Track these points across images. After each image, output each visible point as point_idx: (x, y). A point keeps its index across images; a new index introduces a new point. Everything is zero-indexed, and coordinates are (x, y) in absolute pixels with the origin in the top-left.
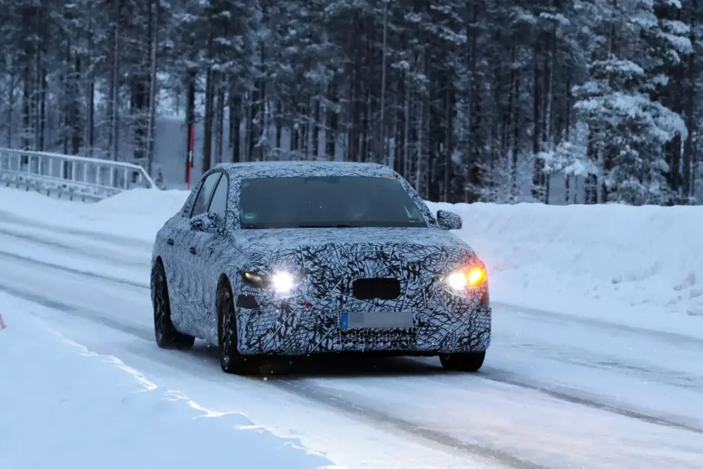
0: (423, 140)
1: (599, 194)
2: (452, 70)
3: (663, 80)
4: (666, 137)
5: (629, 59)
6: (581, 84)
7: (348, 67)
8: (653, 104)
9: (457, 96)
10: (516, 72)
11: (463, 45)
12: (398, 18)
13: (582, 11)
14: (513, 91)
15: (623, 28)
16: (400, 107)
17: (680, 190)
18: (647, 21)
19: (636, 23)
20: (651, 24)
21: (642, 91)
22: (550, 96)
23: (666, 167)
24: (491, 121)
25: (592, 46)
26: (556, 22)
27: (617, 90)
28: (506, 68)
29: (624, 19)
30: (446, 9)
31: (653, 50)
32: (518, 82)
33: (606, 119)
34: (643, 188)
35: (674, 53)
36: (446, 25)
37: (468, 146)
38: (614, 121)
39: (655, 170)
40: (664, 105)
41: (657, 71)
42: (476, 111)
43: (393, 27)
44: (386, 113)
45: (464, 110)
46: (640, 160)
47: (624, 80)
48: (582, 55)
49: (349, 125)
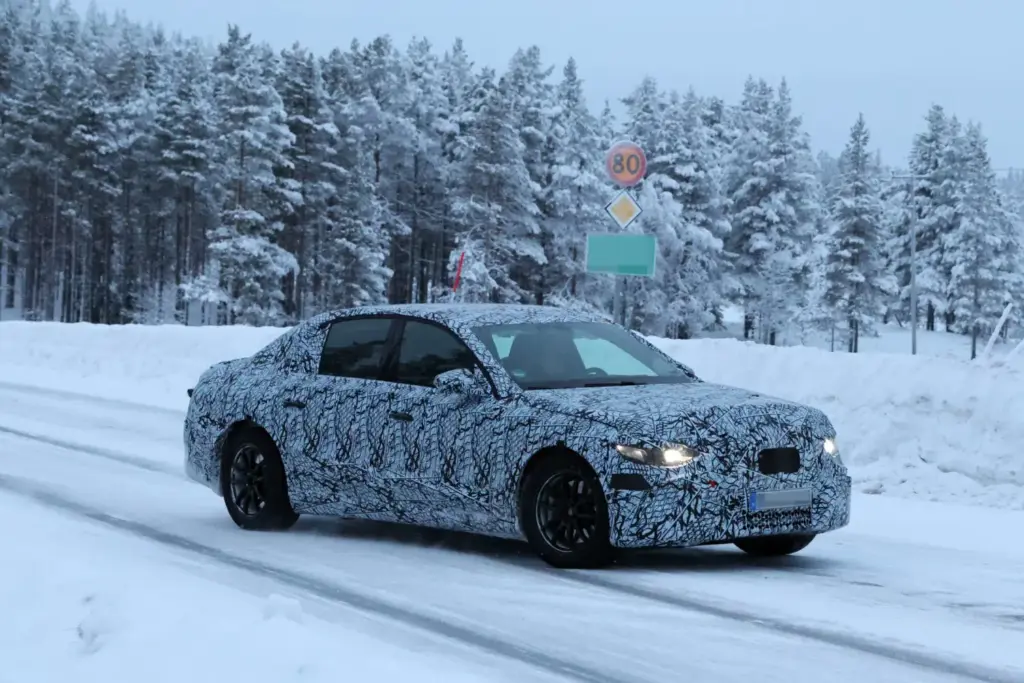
0: (86, 273)
1: (229, 318)
2: (111, 216)
3: (280, 226)
4: (282, 272)
5: (253, 209)
6: (214, 229)
7: (26, 215)
8: (273, 245)
9: (114, 239)
10: (161, 219)
11: (120, 197)
12: (67, 175)
13: (215, 170)
14: (160, 234)
15: (248, 185)
16: (68, 246)
17: (294, 315)
18: (267, 179)
19: (258, 181)
20: (270, 181)
21: (263, 235)
22: (189, 239)
23: (282, 296)
24: (142, 258)
25: (224, 199)
26: (194, 179)
27: (243, 234)
28: (155, 215)
29: (250, 177)
30: (106, 168)
31: (272, 202)
32: (163, 226)
33: (234, 257)
34: (264, 313)
35: (288, 204)
36: (106, 181)
37: (122, 278)
38: (241, 259)
39: (274, 298)
40: (281, 246)
41: (276, 219)
42: (129, 250)
43: (63, 182)
44: (57, 252)
45: (120, 250)
46: (262, 291)
47: (248, 226)
48: (215, 206)
49: (27, 261)
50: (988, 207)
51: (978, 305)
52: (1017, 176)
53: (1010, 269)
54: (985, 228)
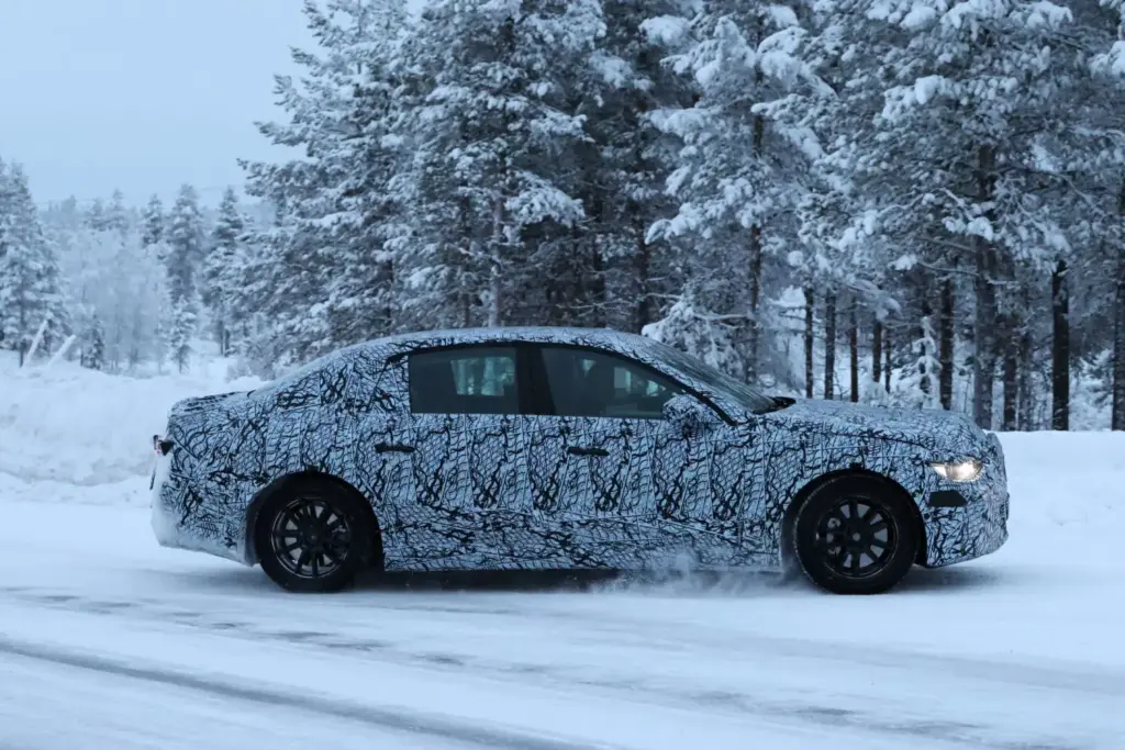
50: (31, 236)
51: (24, 324)
52: (57, 206)
53: (52, 290)
54: (28, 255)
